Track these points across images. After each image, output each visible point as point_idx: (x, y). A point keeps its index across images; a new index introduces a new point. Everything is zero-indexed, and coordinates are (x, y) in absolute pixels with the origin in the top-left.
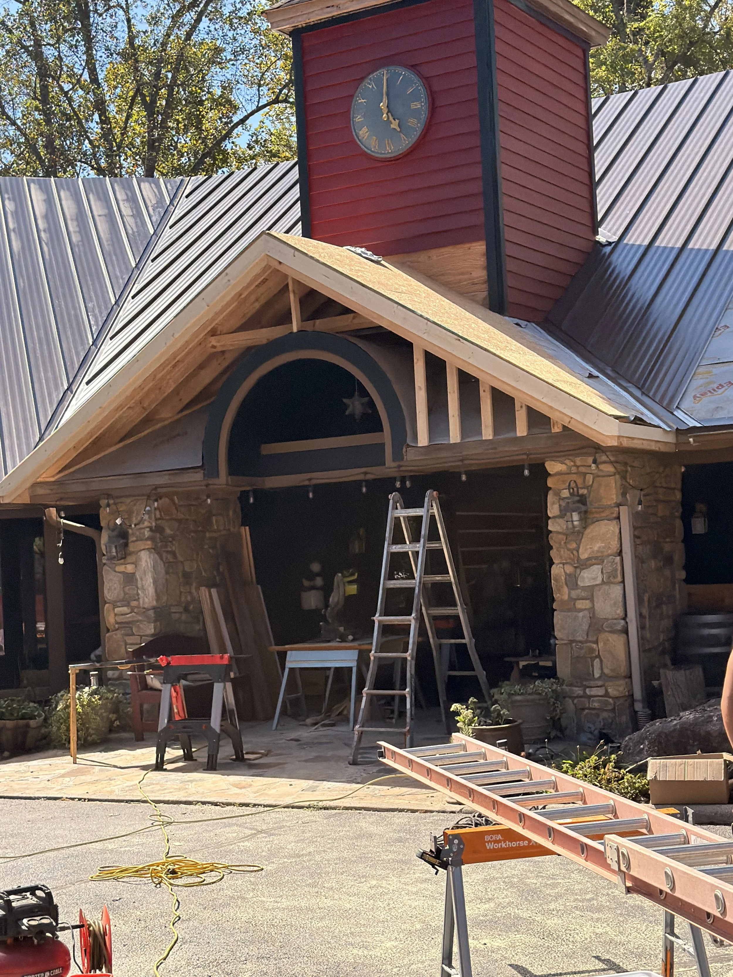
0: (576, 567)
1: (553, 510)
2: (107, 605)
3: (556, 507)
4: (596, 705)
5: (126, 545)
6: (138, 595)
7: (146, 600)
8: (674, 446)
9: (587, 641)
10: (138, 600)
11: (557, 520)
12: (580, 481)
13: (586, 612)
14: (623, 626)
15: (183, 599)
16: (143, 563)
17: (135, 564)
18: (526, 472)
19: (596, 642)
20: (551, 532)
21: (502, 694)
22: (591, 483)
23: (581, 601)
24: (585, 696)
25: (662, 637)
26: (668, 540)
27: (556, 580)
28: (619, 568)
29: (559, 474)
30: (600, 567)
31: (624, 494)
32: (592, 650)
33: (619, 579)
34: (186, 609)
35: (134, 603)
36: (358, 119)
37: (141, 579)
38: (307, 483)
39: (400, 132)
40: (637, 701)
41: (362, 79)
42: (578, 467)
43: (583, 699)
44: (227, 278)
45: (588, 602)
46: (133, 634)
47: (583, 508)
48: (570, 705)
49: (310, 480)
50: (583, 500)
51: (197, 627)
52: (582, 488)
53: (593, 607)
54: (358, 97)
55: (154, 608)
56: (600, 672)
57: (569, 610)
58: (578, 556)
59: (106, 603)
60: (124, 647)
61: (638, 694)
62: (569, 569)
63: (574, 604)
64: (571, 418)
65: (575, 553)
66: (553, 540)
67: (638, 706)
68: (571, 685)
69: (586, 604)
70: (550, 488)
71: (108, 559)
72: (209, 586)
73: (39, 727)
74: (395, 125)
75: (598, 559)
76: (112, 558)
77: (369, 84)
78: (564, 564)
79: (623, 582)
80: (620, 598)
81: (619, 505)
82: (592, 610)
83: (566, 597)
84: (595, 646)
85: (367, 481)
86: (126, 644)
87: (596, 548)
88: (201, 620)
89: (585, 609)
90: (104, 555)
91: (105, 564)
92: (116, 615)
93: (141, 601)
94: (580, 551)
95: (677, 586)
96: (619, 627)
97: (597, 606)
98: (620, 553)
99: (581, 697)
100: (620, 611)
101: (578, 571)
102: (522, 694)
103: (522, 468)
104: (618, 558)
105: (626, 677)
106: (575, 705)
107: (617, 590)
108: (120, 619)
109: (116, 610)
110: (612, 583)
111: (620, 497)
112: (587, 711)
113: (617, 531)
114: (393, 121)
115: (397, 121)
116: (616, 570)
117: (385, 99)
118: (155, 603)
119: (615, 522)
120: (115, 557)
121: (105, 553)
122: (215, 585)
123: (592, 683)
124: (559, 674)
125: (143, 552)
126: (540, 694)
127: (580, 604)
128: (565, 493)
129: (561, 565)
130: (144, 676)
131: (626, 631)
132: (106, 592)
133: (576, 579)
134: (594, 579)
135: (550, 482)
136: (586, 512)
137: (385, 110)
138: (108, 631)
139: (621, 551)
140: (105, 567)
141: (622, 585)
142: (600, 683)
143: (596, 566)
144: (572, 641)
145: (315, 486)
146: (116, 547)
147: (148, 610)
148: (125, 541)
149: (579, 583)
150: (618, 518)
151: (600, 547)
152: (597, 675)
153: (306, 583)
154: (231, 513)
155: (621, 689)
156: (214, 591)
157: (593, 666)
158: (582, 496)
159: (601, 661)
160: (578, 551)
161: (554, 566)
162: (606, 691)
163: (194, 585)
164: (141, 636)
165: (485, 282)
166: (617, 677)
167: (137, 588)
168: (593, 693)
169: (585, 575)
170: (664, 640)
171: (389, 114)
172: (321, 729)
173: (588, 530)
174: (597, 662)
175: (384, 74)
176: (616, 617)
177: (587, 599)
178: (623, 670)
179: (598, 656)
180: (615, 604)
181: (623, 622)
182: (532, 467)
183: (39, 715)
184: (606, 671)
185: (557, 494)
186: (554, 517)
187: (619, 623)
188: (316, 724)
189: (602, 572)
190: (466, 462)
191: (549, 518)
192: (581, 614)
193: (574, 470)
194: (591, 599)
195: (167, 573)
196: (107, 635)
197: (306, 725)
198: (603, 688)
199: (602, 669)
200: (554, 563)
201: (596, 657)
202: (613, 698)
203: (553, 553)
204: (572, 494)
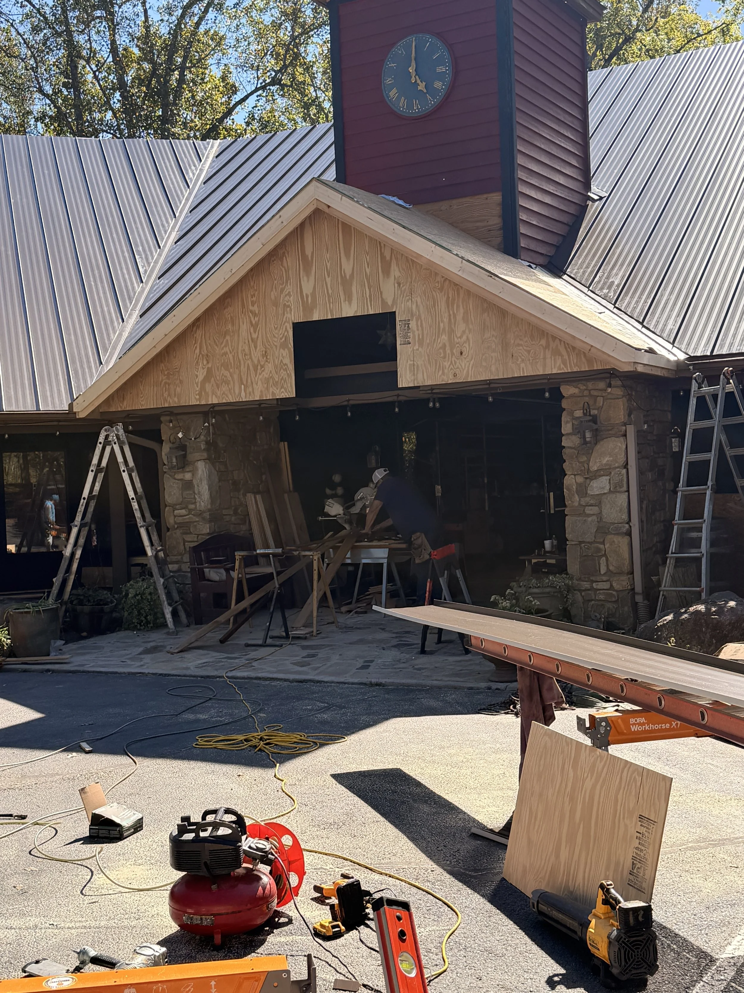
0: (586, 478)
1: (566, 428)
2: (167, 509)
3: (569, 426)
4: (602, 597)
5: (185, 456)
6: (195, 498)
7: (202, 504)
8: (674, 372)
9: (595, 542)
10: (195, 503)
11: (570, 437)
12: (591, 403)
13: (594, 518)
14: (627, 529)
15: (233, 503)
16: (200, 472)
17: (194, 472)
18: (547, 395)
19: (603, 543)
20: (564, 447)
21: (520, 587)
22: (601, 405)
23: (590, 508)
24: (592, 589)
25: (655, 540)
26: (661, 455)
27: (568, 489)
28: (625, 480)
29: (572, 396)
30: (608, 477)
31: (629, 415)
32: (599, 550)
33: (625, 488)
34: (236, 513)
35: (192, 506)
36: (389, 81)
37: (198, 486)
38: (346, 403)
39: (427, 93)
40: (638, 594)
41: (393, 45)
42: (590, 390)
43: (590, 592)
44: (280, 220)
45: (597, 508)
46: (191, 533)
47: (595, 427)
48: (579, 597)
49: (349, 400)
50: (594, 420)
51: (244, 528)
52: (593, 409)
53: (601, 513)
54: (388, 61)
55: (209, 510)
56: (606, 568)
57: (579, 515)
58: (589, 469)
59: (166, 506)
60: (182, 544)
61: (639, 588)
62: (580, 479)
63: (584, 510)
64: (592, 346)
65: (586, 466)
66: (566, 454)
67: (639, 599)
68: (580, 579)
69: (595, 510)
70: (564, 409)
71: (169, 469)
72: (255, 493)
73: (112, 612)
74: (421, 86)
75: (606, 471)
76: (172, 468)
77: (399, 50)
78: (575, 475)
79: (628, 491)
80: (626, 505)
81: (625, 424)
82: (599, 515)
83: (576, 504)
84: (602, 546)
85: (400, 402)
86: (184, 542)
87: (604, 462)
88: (247, 522)
89: (594, 515)
90: (165, 465)
91: (165, 472)
92: (175, 516)
93: (198, 504)
94: (591, 464)
95: (667, 495)
96: (624, 530)
97: (605, 512)
98: (626, 466)
99: (589, 590)
100: (625, 517)
101: (588, 481)
102: (539, 587)
103: (544, 391)
104: (624, 471)
105: (628, 573)
106: (583, 597)
107: (622, 499)
108: (179, 520)
109: (176, 512)
110: (619, 492)
111: (627, 417)
112: (593, 602)
113: (624, 447)
114: (420, 83)
115: (424, 83)
116: (622, 480)
117: (413, 63)
118: (209, 507)
119: (622, 439)
120: (175, 466)
121: (166, 462)
122: (258, 492)
123: (598, 579)
124: (569, 570)
125: (199, 462)
126: (554, 587)
127: (588, 510)
128: (579, 413)
129: (573, 476)
130: (203, 568)
131: (629, 534)
132: (166, 497)
133: (586, 488)
134: (603, 488)
135: (564, 404)
136: (597, 430)
137: (414, 74)
138: (168, 530)
139: (627, 464)
140: (166, 475)
141: (627, 493)
142: (605, 578)
143: (604, 478)
144: (581, 543)
145: (353, 406)
146: (176, 457)
147: (204, 512)
148: (184, 453)
149: (589, 492)
150: (625, 435)
151: (608, 461)
152: (603, 570)
153: (328, 491)
154: (272, 430)
155: (624, 583)
156: (259, 497)
157: (599, 564)
158: (593, 416)
159: (607, 560)
160: (588, 464)
161: (566, 477)
162: (611, 585)
163: (242, 492)
164: (198, 535)
165: (500, 229)
166: (621, 573)
167: (194, 493)
168: (599, 587)
169: (595, 485)
170: (657, 542)
171: (417, 77)
172: (356, 615)
173: (598, 447)
174: (603, 560)
175: (413, 41)
176: (621, 521)
177: (596, 506)
178: (626, 567)
179: (605, 555)
180: (621, 510)
181: (627, 526)
182: (551, 391)
183: (112, 602)
184: (611, 568)
185: (571, 413)
186: (568, 434)
187: (624, 527)
188: (350, 612)
189: (610, 483)
190: (492, 385)
191: (563, 435)
192: (590, 519)
193: (586, 393)
194: (599, 504)
195: (220, 481)
196: (168, 534)
197: (342, 613)
198: (609, 583)
199: (607, 566)
200: (566, 475)
201: (602, 556)
202: (616, 591)
203: (565, 466)
204: (585, 414)
